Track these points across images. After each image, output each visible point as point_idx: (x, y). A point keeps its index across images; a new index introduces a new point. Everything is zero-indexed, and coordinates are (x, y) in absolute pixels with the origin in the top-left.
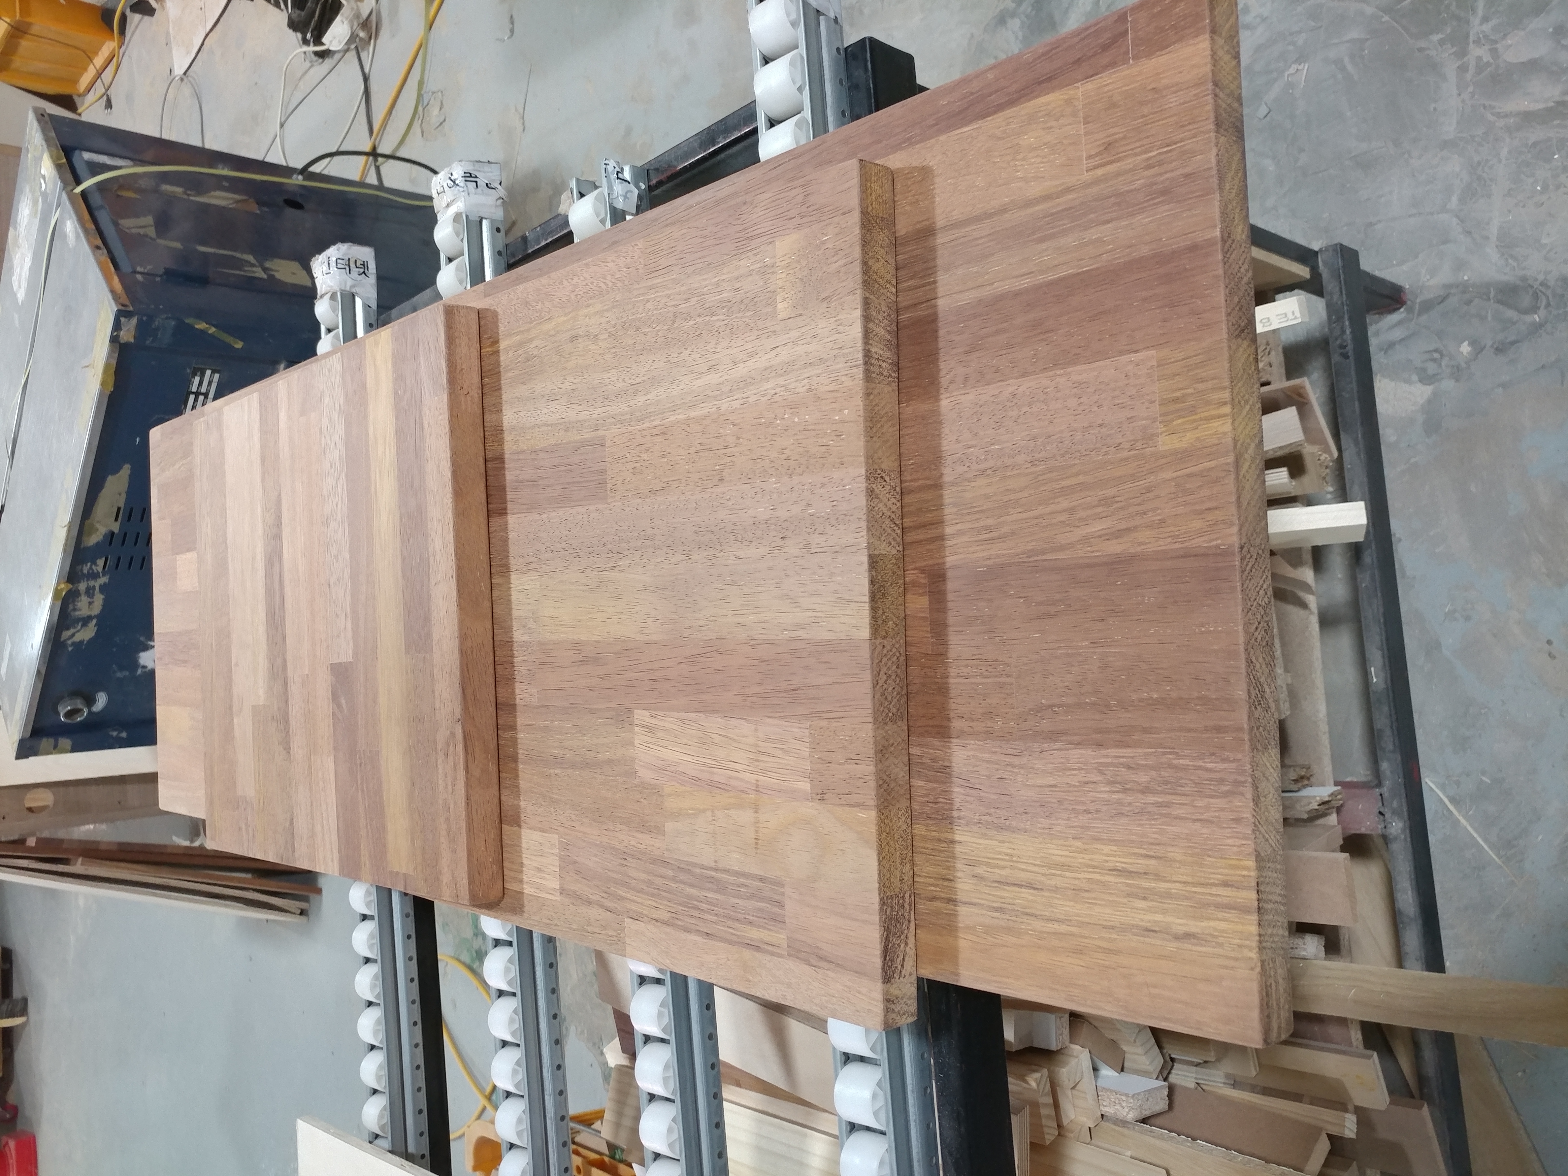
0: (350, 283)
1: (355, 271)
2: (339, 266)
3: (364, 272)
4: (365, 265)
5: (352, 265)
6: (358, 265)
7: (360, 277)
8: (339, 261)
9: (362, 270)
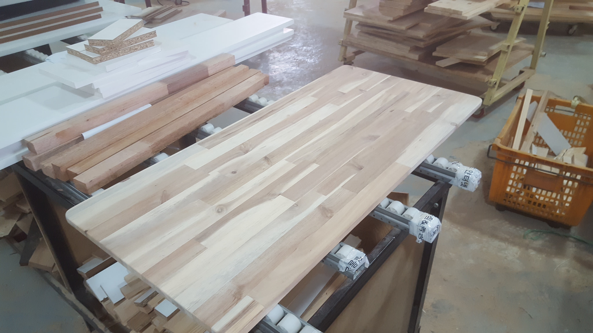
0: (459, 178)
1: (464, 182)
2: (466, 177)
3: (462, 185)
4: (465, 186)
5: (466, 182)
6: (466, 184)
7: (461, 182)
8: (468, 178)
9: (463, 184)
